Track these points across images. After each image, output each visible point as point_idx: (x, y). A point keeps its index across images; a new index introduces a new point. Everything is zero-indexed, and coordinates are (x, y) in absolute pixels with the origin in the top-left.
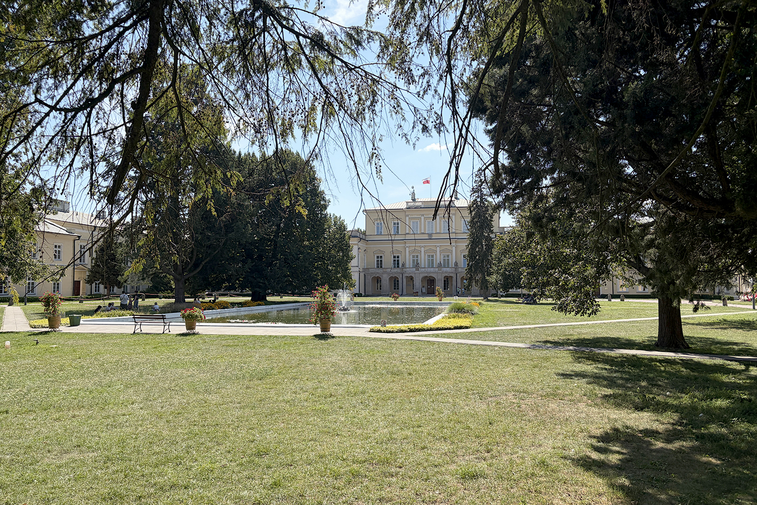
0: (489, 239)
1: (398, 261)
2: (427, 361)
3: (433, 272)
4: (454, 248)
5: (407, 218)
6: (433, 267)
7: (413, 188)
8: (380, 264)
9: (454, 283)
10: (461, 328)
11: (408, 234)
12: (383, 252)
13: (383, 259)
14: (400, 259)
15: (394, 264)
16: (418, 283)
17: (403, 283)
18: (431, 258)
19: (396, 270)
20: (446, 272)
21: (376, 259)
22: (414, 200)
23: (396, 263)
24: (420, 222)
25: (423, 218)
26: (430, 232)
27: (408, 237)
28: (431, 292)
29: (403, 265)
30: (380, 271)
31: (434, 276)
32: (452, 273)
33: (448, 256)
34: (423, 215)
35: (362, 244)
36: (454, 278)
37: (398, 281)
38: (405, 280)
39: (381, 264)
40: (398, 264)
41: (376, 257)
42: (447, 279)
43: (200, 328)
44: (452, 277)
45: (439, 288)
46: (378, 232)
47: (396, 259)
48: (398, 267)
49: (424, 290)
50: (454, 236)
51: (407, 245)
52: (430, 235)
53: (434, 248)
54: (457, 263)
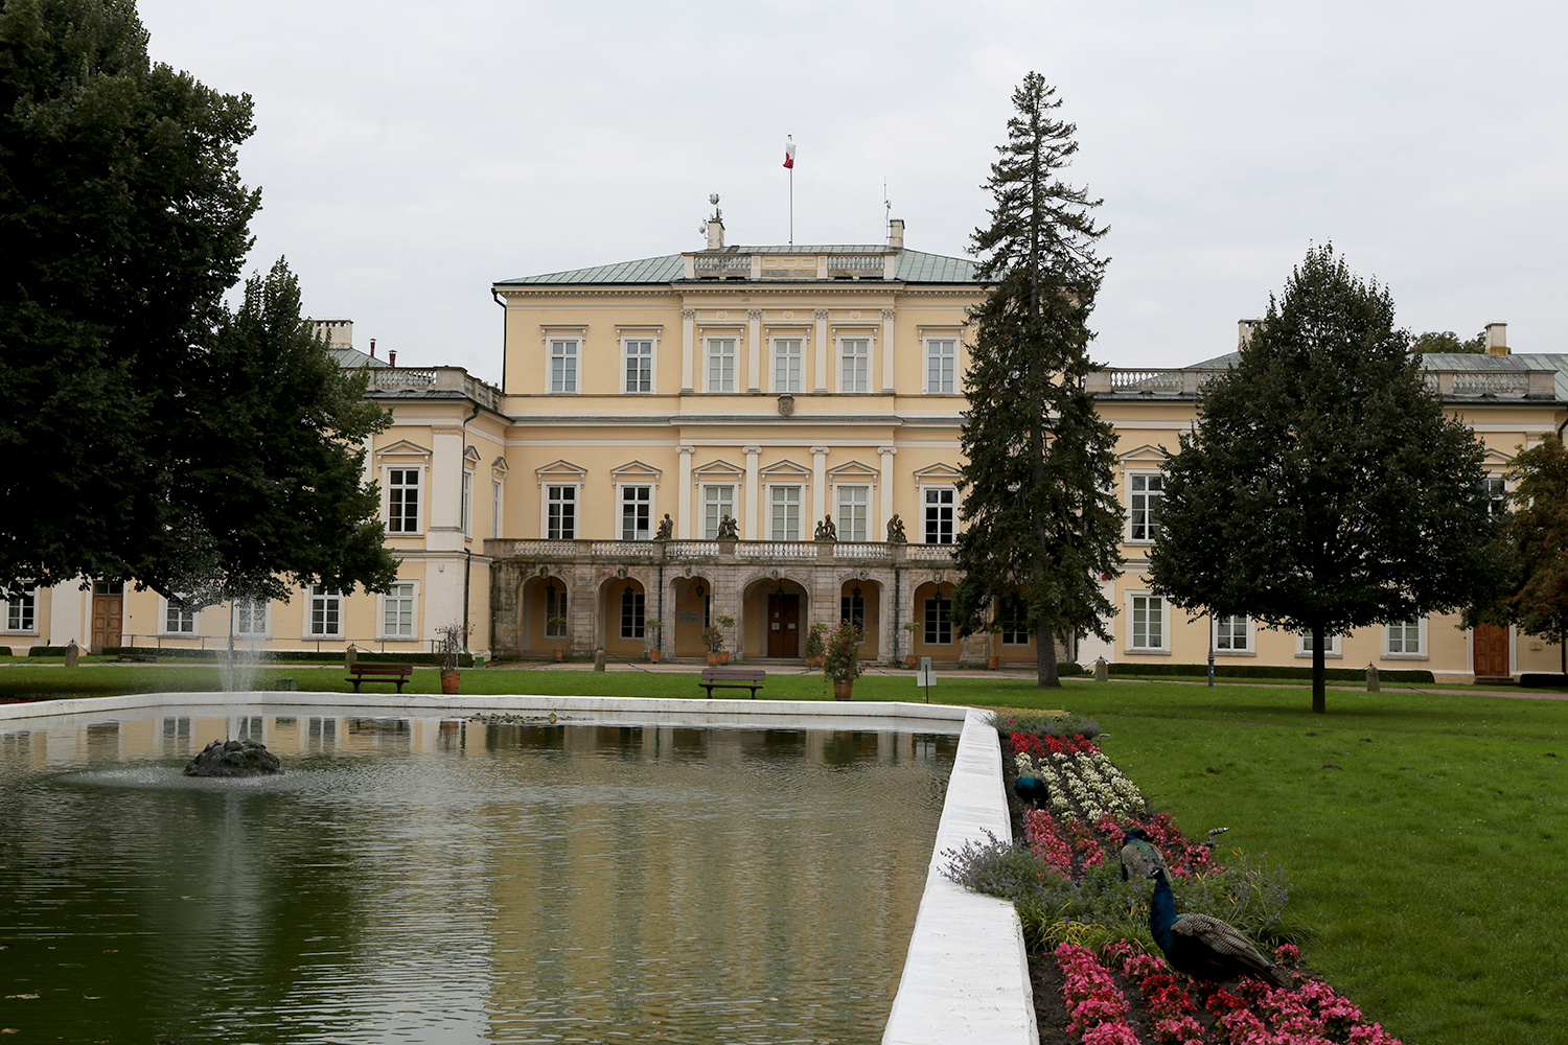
1: (644, 510)
3: (794, 562)
4: (887, 460)
6: (794, 539)
8: (562, 522)
9: (887, 611)
11: (691, 393)
12: (578, 472)
14: (652, 502)
15: (628, 523)
16: (727, 602)
17: (661, 605)
18: (786, 502)
19: (633, 550)
21: (546, 501)
23: (636, 517)
24: (745, 342)
25: (755, 325)
26: (787, 387)
27: (690, 408)
28: (784, 649)
29: (666, 528)
30: (565, 550)
31: (799, 576)
32: (879, 565)
34: (756, 314)
35: (482, 435)
36: (888, 593)
37: (641, 599)
38: (670, 594)
39: (569, 523)
40: (644, 522)
41: (546, 492)
42: (857, 592)
44: (876, 584)
47: (636, 502)
48: (644, 535)
50: (886, 408)
51: (683, 442)
52: (786, 400)
53: (803, 460)
54: (900, 522)
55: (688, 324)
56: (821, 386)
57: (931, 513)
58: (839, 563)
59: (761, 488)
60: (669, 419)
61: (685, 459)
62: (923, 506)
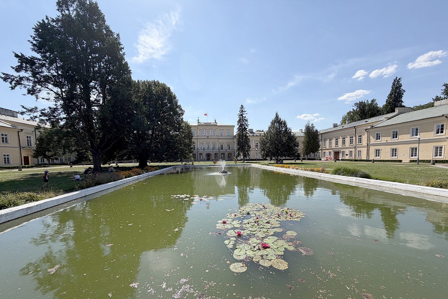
3: (210, 151)
4: (217, 142)
9: (218, 156)
11: (199, 136)
16: (204, 156)
17: (198, 156)
19: (195, 151)
22: (199, 122)
24: (204, 131)
28: (208, 160)
29: (198, 149)
32: (218, 152)
34: (204, 128)
42: (216, 154)
49: (206, 159)
50: (217, 137)
52: (208, 136)
53: (209, 142)
55: (198, 129)
56: (211, 135)
57: (221, 147)
58: (214, 152)
59: (206, 145)
60: (197, 138)
61: (199, 142)
62: (220, 146)
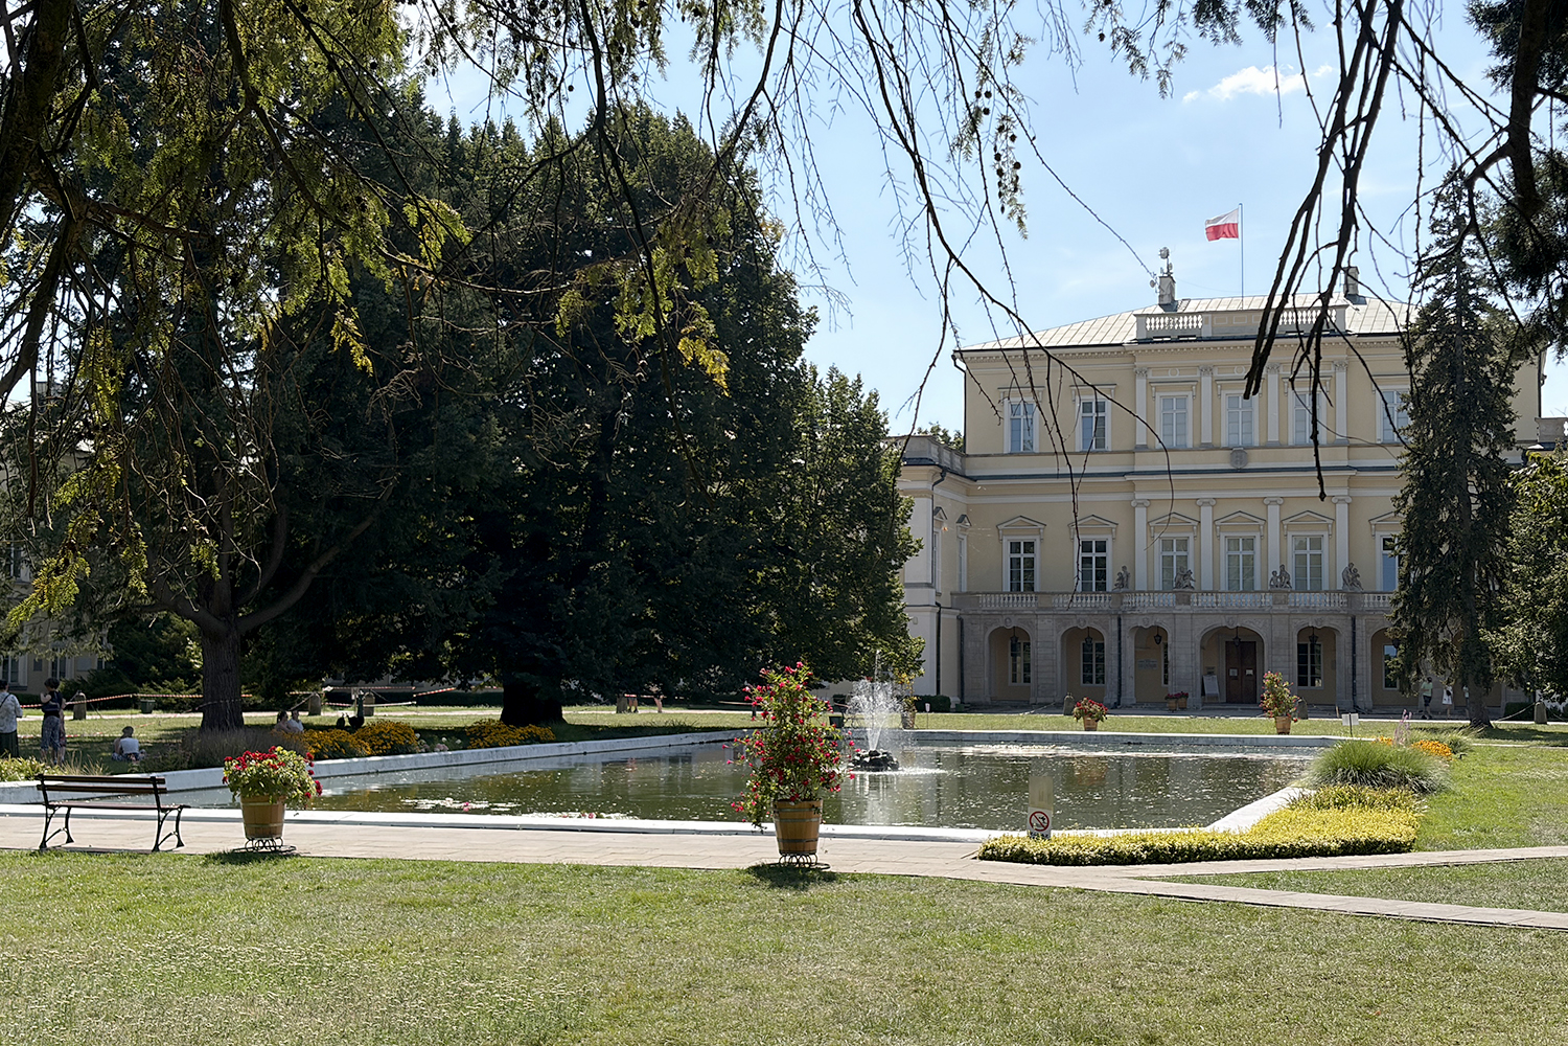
0: (1495, 471)
1: (1101, 562)
2: (1225, 986)
3: (1250, 610)
4: (1342, 510)
5: (1141, 383)
6: (1249, 589)
7: (1165, 254)
8: (1023, 575)
9: (1343, 657)
10: (1371, 848)
11: (1144, 448)
12: (1037, 526)
13: (1037, 555)
14: (1109, 554)
15: (1086, 575)
16: (1185, 655)
17: (1121, 653)
18: (1241, 553)
19: (1092, 601)
20: (1308, 611)
21: (1007, 556)
22: (1169, 306)
23: (1094, 569)
24: (1197, 397)
25: (1206, 381)
26: (1239, 441)
27: (1144, 462)
28: (1242, 695)
29: (1124, 580)
30: (1025, 603)
31: (1256, 625)
32: (1335, 613)
33: (1317, 543)
34: (1207, 370)
35: (950, 496)
36: (1344, 639)
37: (1101, 647)
38: (1129, 643)
39: (1030, 572)
40: (1101, 575)
41: (1007, 548)
42: (1313, 639)
43: (300, 830)
44: (1331, 633)
45: (1277, 677)
46: (1015, 440)
47: (1094, 555)
48: (1101, 587)
49: (1213, 687)
50: (1342, 459)
51: (1138, 496)
52: (1239, 453)
53: (1258, 511)
54: (1355, 571)
56: (1273, 437)
58: (1299, 611)
59: (1216, 540)
60: (1123, 474)
61: (1140, 513)
62: (1380, 553)
